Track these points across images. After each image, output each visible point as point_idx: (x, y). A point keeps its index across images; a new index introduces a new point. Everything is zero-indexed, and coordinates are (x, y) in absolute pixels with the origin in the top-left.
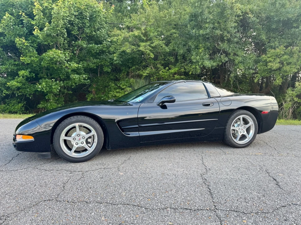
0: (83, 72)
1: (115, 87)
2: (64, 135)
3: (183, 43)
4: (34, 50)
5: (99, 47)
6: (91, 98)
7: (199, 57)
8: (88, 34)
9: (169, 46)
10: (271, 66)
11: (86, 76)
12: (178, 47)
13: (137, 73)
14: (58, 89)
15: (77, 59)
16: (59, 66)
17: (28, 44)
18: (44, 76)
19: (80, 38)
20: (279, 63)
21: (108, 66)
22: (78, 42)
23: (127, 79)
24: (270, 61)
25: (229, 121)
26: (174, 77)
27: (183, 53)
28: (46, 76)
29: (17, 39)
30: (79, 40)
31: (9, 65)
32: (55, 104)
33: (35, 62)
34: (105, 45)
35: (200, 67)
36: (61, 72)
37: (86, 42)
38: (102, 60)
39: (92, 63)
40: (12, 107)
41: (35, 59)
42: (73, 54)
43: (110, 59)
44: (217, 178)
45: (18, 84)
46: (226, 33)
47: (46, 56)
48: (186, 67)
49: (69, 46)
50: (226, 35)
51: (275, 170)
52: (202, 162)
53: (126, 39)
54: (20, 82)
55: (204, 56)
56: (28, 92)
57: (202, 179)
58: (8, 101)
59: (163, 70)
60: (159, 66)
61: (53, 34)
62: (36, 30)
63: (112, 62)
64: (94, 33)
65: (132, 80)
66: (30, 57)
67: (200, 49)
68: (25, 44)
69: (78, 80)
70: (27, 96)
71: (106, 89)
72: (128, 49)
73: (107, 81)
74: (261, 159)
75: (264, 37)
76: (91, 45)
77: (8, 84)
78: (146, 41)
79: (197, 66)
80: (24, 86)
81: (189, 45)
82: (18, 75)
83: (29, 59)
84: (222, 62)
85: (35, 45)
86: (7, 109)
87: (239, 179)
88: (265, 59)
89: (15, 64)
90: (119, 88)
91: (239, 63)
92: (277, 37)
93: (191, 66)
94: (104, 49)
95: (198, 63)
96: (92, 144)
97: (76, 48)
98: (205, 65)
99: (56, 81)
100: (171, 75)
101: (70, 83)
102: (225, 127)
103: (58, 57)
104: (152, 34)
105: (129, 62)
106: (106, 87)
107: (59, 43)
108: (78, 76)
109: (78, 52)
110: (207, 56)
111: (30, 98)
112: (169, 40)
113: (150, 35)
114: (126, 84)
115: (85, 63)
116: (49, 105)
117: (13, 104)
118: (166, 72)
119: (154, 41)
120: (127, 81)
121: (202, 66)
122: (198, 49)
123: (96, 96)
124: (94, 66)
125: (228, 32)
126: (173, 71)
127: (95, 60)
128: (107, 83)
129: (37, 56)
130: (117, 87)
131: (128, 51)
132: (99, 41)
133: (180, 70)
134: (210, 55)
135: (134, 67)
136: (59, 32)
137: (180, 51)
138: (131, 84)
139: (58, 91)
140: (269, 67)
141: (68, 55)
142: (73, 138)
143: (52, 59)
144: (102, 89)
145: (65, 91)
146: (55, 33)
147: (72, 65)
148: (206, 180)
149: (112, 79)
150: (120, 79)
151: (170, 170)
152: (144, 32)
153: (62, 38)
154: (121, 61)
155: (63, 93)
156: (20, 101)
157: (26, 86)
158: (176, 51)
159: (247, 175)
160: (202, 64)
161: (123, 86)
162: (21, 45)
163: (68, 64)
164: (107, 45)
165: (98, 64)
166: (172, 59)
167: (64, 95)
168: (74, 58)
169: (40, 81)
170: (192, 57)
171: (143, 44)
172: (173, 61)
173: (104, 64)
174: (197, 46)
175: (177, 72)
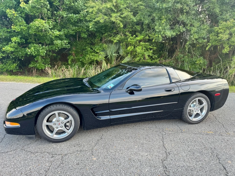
0: (65, 38)
1: (91, 51)
2: (46, 122)
3: (148, 13)
4: (23, 20)
5: (77, 16)
6: (72, 59)
7: (162, 27)
8: (68, 5)
9: (136, 17)
10: (222, 37)
11: (67, 41)
12: (144, 18)
13: (109, 39)
14: (45, 53)
15: (59, 27)
16: (44, 33)
17: (18, 15)
18: (33, 42)
19: (61, 8)
20: (228, 34)
21: (85, 32)
22: (59, 12)
23: (100, 44)
24: (221, 33)
25: (187, 103)
26: (140, 43)
27: (148, 23)
28: (34, 41)
29: (8, 11)
30: (60, 10)
31: (2, 32)
32: (43, 64)
33: (25, 30)
34: (82, 14)
35: (161, 36)
36: (46, 38)
37: (66, 12)
38: (80, 27)
39: (72, 30)
40: (9, 66)
41: (24, 27)
42: (55, 23)
43: (87, 26)
44: (176, 165)
45: (12, 49)
46: (185, 7)
47: (33, 25)
48: (150, 35)
49: (52, 16)
50: (186, 8)
51: (224, 155)
52: (162, 142)
53: (99, 11)
54: (14, 47)
55: (166, 27)
56: (20, 54)
57: (163, 166)
58: (5, 61)
59: (131, 37)
60: (127, 33)
61: (38, 6)
62: (22, 3)
63: (88, 29)
64: (72, 4)
65: (105, 45)
66: (20, 26)
67: (162, 20)
68: (15, 15)
69: (60, 45)
70: (19, 58)
71: (84, 52)
72: (102, 20)
73: (84, 45)
74: (212, 140)
75: (217, 10)
76: (70, 15)
77: (3, 48)
78: (117, 12)
79: (160, 35)
80: (16, 50)
81: (153, 16)
82: (11, 41)
83: (19, 28)
84: (180, 32)
85: (23, 15)
86: (5, 68)
87: (194, 168)
88: (217, 30)
89: (8, 32)
90: (95, 52)
91: (194, 33)
93: (154, 34)
94: (82, 18)
95: (161, 33)
96: (70, 127)
97: (58, 17)
98: (166, 35)
99: (42, 46)
100: (137, 42)
101: (54, 47)
102: (183, 108)
103: (43, 26)
104: (122, 6)
105: (102, 29)
106: (83, 50)
107: (43, 13)
108: (61, 41)
109: (59, 20)
110: (168, 26)
111: (22, 59)
112: (136, 11)
113: (120, 7)
114: (100, 48)
115: (66, 30)
116: (38, 65)
117: (9, 64)
118: (133, 39)
119: (123, 12)
120: (101, 45)
121: (163, 35)
122: (161, 20)
123: (76, 58)
124: (73, 33)
125: (187, 5)
126: (139, 38)
127: (74, 28)
128: (84, 47)
129: (25, 25)
130: (92, 51)
131: (102, 21)
132: (78, 11)
133: (145, 37)
134: (171, 25)
135: (106, 34)
136: (42, 4)
137: (145, 21)
138: (104, 48)
139: (44, 54)
140: (219, 38)
141: (51, 24)
142: (54, 123)
143: (38, 28)
144: (80, 51)
145: (50, 53)
146: (40, 5)
147: (55, 33)
148: (167, 169)
149: (88, 44)
150: (95, 43)
151: (136, 154)
152: (115, 4)
153: (45, 9)
154: (96, 28)
155: (49, 55)
156: (15, 61)
157: (18, 50)
158: (142, 21)
159: (201, 162)
160: (164, 33)
161: (97, 50)
162: (11, 15)
163: (52, 31)
164: (83, 14)
165: (77, 31)
166: (138, 28)
167: (50, 56)
168: (56, 26)
169: (30, 45)
170: (156, 27)
171: (114, 15)
172: (139, 30)
173: (81, 30)
174: (160, 17)
175: (142, 39)
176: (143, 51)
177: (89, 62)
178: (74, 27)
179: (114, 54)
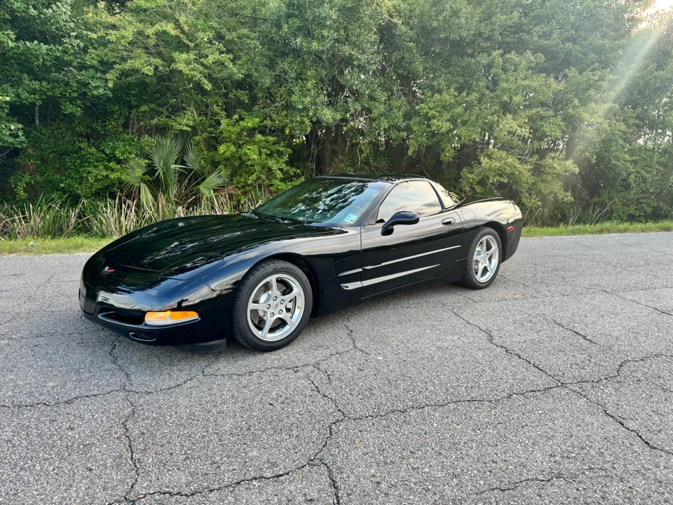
1: (98, 155)
2: (253, 301)
3: (265, 61)
5: (52, 50)
6: (26, 183)
8: (18, 12)
10: (438, 126)
11: (19, 126)
12: (257, 70)
13: (153, 122)
20: (449, 120)
21: (72, 101)
24: (434, 117)
34: (69, 46)
35: (310, 122)
38: (55, 84)
39: (29, 90)
43: (79, 82)
48: (274, 117)
50: (357, 58)
52: (462, 319)
55: (317, 98)
57: (498, 346)
60: (215, 109)
63: (84, 90)
64: (33, 12)
65: (147, 139)
67: (306, 80)
71: (67, 160)
72: (148, 67)
73: (67, 139)
74: (530, 305)
79: (305, 119)
88: (424, 111)
92: (440, 70)
95: (307, 112)
98: (321, 117)
100: (244, 133)
105: (129, 94)
106: (65, 154)
110: (323, 98)
114: (129, 149)
118: (234, 126)
120: (130, 141)
121: (314, 119)
122: (302, 79)
123: (39, 178)
126: (249, 125)
127: (36, 85)
128: (68, 144)
130: (104, 155)
131: (148, 70)
133: (262, 122)
134: (329, 95)
135: (144, 108)
140: (434, 128)
144: (54, 158)
148: (506, 348)
149: (81, 135)
150: (105, 135)
158: (254, 79)
160: (315, 115)
161: (123, 154)
164: (73, 47)
165: (46, 94)
166: (244, 96)
170: (295, 98)
171: (183, 57)
172: (247, 101)
173: (61, 94)
174: (301, 73)
175: (257, 126)
176: (264, 157)
177: (93, 190)
178: (33, 82)
179: (173, 166)
